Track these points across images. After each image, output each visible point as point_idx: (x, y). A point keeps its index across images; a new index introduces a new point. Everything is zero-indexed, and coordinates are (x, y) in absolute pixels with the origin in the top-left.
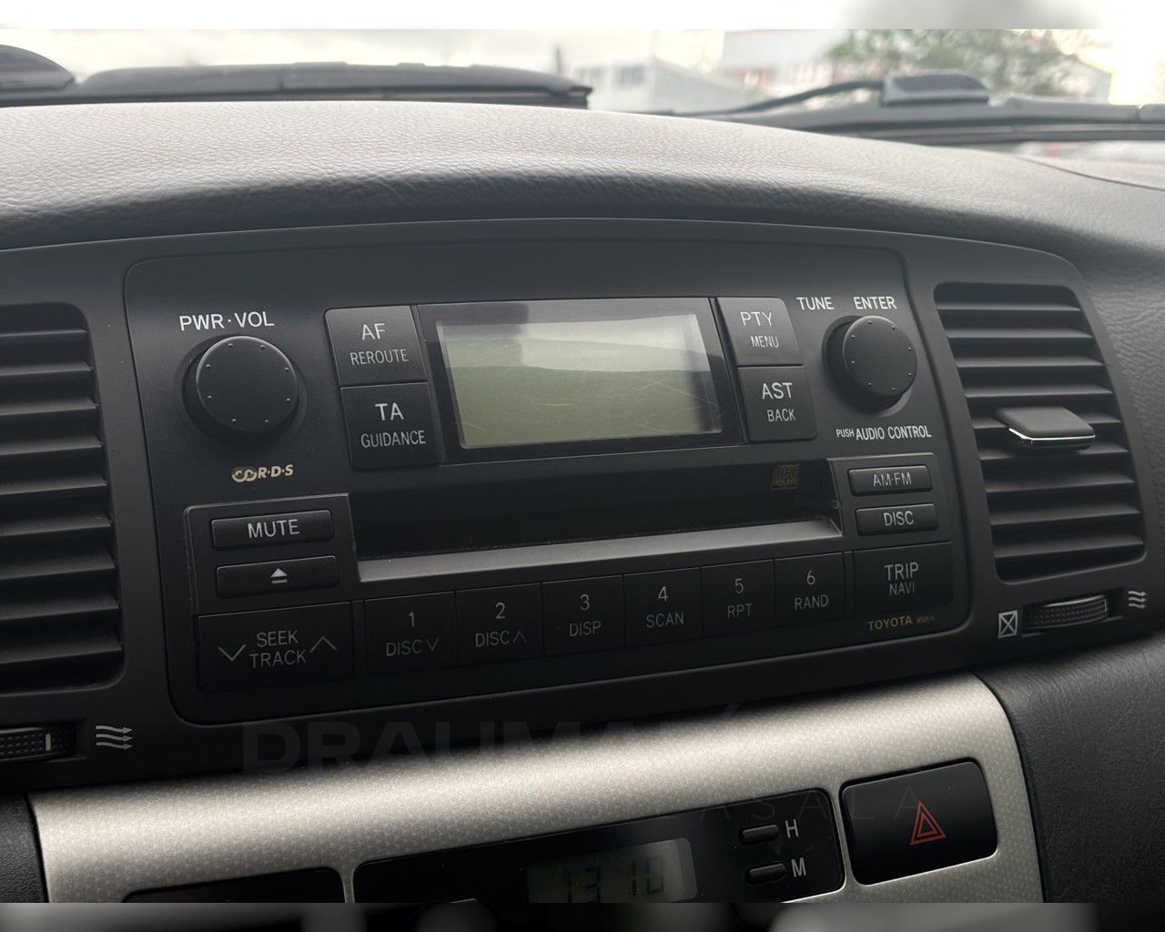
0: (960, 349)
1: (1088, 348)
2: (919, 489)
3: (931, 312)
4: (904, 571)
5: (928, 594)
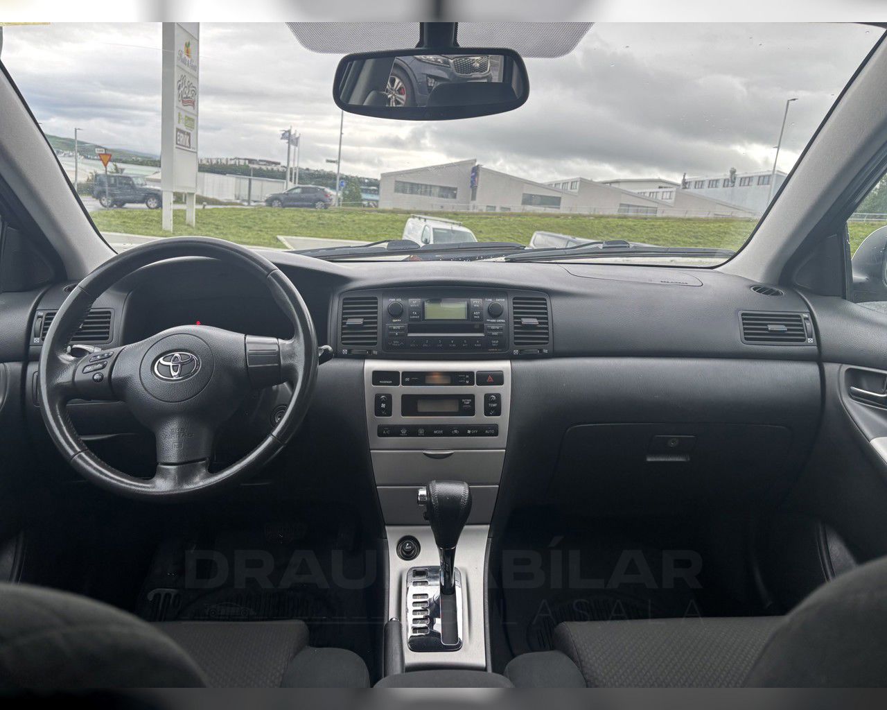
0: (515, 308)
1: (545, 309)
2: (500, 330)
3: (511, 301)
4: (495, 342)
5: (499, 347)
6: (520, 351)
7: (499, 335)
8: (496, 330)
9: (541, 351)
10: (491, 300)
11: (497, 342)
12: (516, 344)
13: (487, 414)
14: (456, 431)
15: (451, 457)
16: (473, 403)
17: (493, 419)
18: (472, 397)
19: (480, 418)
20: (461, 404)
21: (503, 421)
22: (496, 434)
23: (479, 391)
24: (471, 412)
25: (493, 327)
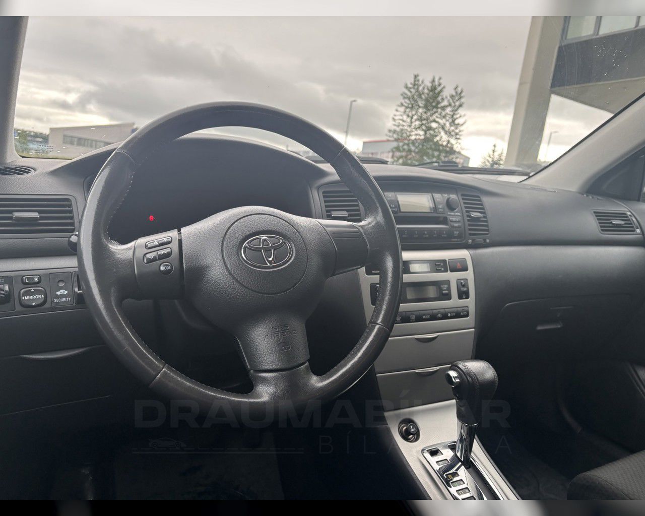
0: (465, 203)
1: (481, 205)
2: (459, 222)
3: (460, 198)
4: (456, 233)
5: (460, 236)
6: (473, 240)
7: (459, 227)
8: (456, 222)
9: (485, 240)
10: (446, 195)
11: (458, 232)
12: (471, 234)
13: (460, 297)
14: (439, 315)
15: (436, 339)
16: (449, 289)
17: (463, 302)
18: (448, 282)
19: (455, 302)
20: (441, 290)
21: (470, 303)
22: (467, 316)
23: (453, 277)
24: (448, 297)
25: (454, 219)
